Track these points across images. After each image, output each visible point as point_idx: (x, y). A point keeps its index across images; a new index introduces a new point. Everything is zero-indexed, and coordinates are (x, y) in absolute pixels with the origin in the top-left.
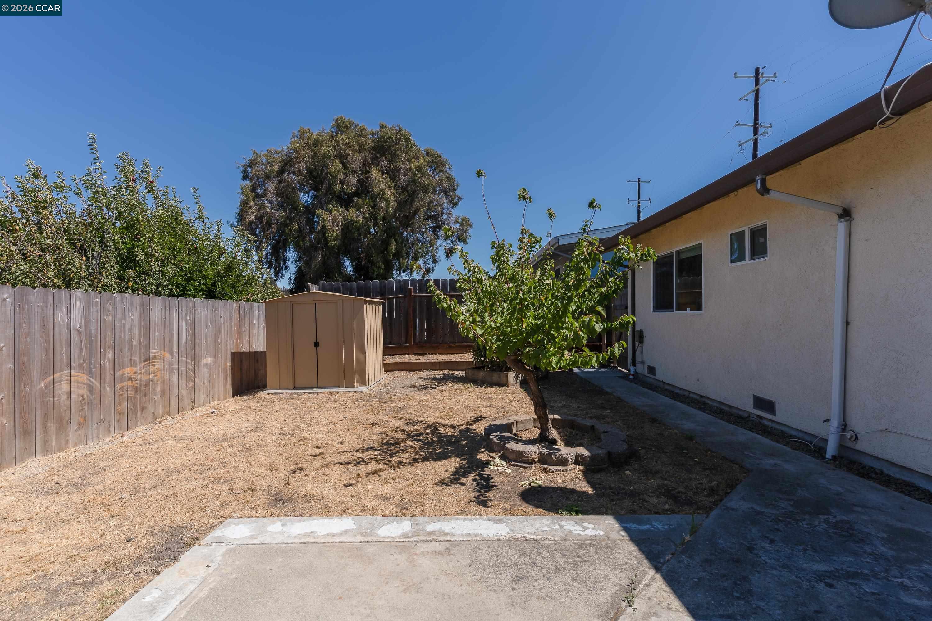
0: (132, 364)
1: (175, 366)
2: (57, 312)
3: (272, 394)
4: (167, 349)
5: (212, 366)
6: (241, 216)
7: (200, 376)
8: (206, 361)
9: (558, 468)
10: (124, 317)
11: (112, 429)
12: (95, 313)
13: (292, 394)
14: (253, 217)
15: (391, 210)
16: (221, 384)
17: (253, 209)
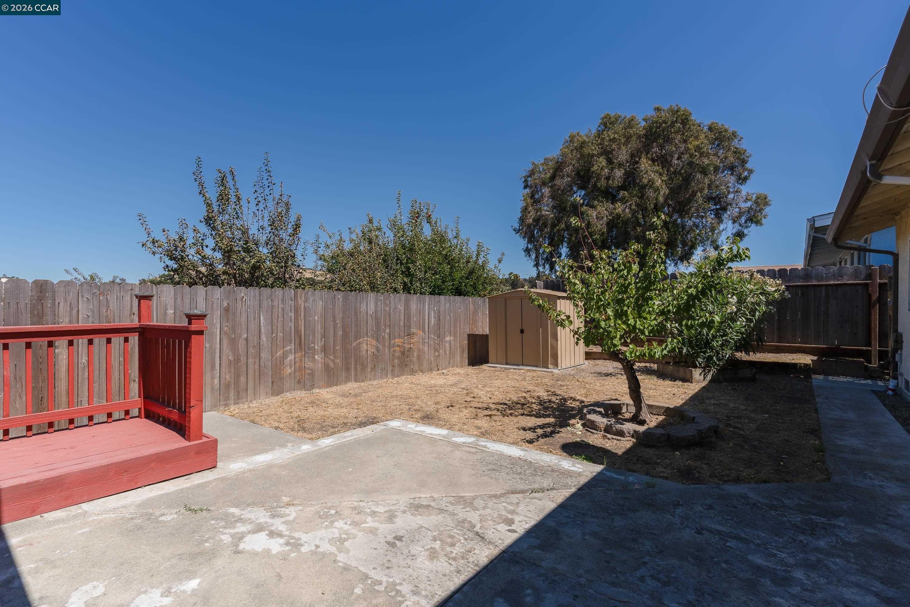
0: (400, 336)
1: (427, 341)
2: (362, 305)
3: (490, 367)
4: (421, 329)
5: (453, 343)
6: (522, 220)
7: (444, 348)
8: (448, 339)
9: (614, 437)
10: (395, 308)
11: (388, 375)
12: (380, 306)
13: (502, 368)
14: (531, 221)
15: (661, 199)
16: (459, 357)
17: (531, 214)
